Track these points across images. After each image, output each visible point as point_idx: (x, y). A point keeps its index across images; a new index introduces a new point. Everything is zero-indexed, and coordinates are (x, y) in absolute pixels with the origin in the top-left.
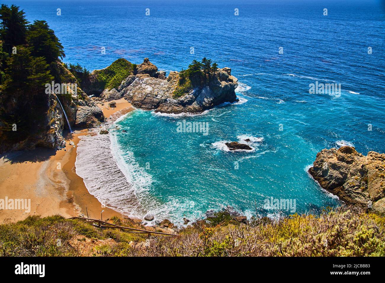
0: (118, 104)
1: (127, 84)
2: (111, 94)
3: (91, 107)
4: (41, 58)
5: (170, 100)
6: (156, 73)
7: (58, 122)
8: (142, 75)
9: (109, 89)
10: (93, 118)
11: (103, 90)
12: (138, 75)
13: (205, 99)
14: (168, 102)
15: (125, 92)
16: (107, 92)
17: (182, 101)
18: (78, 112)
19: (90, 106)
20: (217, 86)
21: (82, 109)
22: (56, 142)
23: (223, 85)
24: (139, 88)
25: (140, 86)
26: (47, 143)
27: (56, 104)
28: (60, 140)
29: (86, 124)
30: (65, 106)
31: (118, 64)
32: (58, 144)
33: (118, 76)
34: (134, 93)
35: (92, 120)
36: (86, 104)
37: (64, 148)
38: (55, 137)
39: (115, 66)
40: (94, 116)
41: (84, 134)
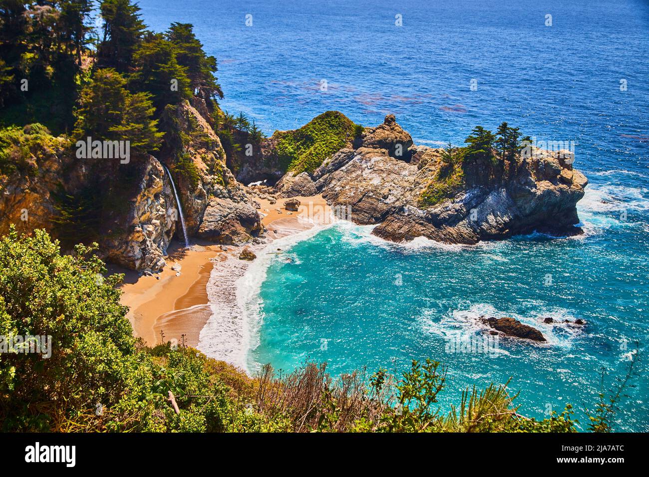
0: (304, 205)
1: (333, 165)
2: (295, 183)
3: (238, 202)
4: (141, 94)
5: (409, 210)
6: (409, 149)
7: (158, 222)
8: (371, 150)
9: (296, 172)
10: (236, 225)
11: (285, 173)
12: (363, 149)
13: (491, 218)
14: (406, 214)
15: (327, 183)
16: (290, 179)
17: (435, 216)
18: (209, 209)
19: (235, 201)
20: (525, 190)
21: (219, 204)
22: (143, 259)
23: (542, 189)
24: (358, 176)
25: (359, 172)
26: (125, 257)
27: (159, 185)
28: (153, 256)
29: (219, 234)
30: (183, 194)
31: (323, 122)
32: (148, 264)
33: (319, 148)
34: (343, 187)
35: (233, 228)
36: (229, 195)
37: (157, 273)
38: (142, 249)
39: (317, 127)
40: (238, 222)
41: (209, 253)
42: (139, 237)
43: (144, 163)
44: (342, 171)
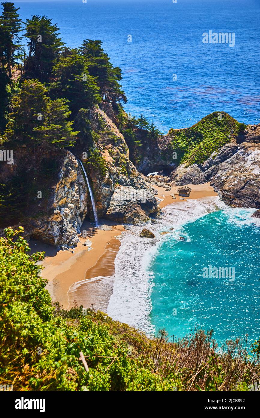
0: (195, 192)
1: (219, 158)
2: (187, 174)
3: (140, 189)
4: (60, 100)
7: (73, 206)
8: (252, 144)
9: (187, 163)
10: (138, 208)
11: (178, 165)
12: (245, 144)
15: (214, 173)
16: (182, 170)
19: (136, 188)
22: (61, 236)
25: (242, 164)
26: (46, 235)
27: (74, 175)
28: (69, 234)
29: (123, 216)
30: (93, 183)
31: (210, 121)
32: (64, 240)
33: (208, 143)
34: (228, 176)
35: (135, 211)
36: (132, 183)
37: (72, 248)
38: (61, 228)
39: (206, 125)
40: (139, 206)
41: (114, 232)
42: (57, 218)
43: (62, 156)
44: (227, 162)
